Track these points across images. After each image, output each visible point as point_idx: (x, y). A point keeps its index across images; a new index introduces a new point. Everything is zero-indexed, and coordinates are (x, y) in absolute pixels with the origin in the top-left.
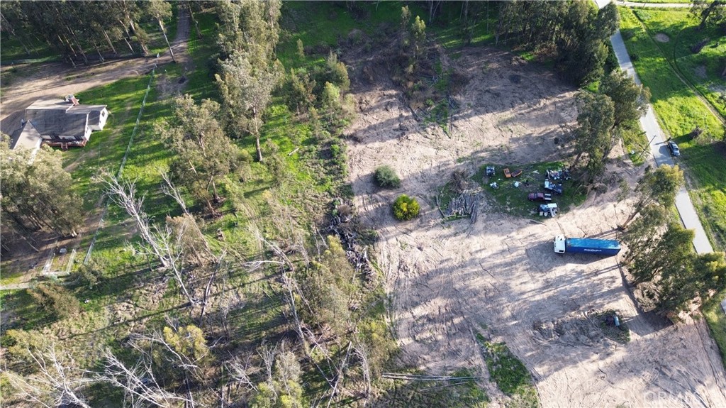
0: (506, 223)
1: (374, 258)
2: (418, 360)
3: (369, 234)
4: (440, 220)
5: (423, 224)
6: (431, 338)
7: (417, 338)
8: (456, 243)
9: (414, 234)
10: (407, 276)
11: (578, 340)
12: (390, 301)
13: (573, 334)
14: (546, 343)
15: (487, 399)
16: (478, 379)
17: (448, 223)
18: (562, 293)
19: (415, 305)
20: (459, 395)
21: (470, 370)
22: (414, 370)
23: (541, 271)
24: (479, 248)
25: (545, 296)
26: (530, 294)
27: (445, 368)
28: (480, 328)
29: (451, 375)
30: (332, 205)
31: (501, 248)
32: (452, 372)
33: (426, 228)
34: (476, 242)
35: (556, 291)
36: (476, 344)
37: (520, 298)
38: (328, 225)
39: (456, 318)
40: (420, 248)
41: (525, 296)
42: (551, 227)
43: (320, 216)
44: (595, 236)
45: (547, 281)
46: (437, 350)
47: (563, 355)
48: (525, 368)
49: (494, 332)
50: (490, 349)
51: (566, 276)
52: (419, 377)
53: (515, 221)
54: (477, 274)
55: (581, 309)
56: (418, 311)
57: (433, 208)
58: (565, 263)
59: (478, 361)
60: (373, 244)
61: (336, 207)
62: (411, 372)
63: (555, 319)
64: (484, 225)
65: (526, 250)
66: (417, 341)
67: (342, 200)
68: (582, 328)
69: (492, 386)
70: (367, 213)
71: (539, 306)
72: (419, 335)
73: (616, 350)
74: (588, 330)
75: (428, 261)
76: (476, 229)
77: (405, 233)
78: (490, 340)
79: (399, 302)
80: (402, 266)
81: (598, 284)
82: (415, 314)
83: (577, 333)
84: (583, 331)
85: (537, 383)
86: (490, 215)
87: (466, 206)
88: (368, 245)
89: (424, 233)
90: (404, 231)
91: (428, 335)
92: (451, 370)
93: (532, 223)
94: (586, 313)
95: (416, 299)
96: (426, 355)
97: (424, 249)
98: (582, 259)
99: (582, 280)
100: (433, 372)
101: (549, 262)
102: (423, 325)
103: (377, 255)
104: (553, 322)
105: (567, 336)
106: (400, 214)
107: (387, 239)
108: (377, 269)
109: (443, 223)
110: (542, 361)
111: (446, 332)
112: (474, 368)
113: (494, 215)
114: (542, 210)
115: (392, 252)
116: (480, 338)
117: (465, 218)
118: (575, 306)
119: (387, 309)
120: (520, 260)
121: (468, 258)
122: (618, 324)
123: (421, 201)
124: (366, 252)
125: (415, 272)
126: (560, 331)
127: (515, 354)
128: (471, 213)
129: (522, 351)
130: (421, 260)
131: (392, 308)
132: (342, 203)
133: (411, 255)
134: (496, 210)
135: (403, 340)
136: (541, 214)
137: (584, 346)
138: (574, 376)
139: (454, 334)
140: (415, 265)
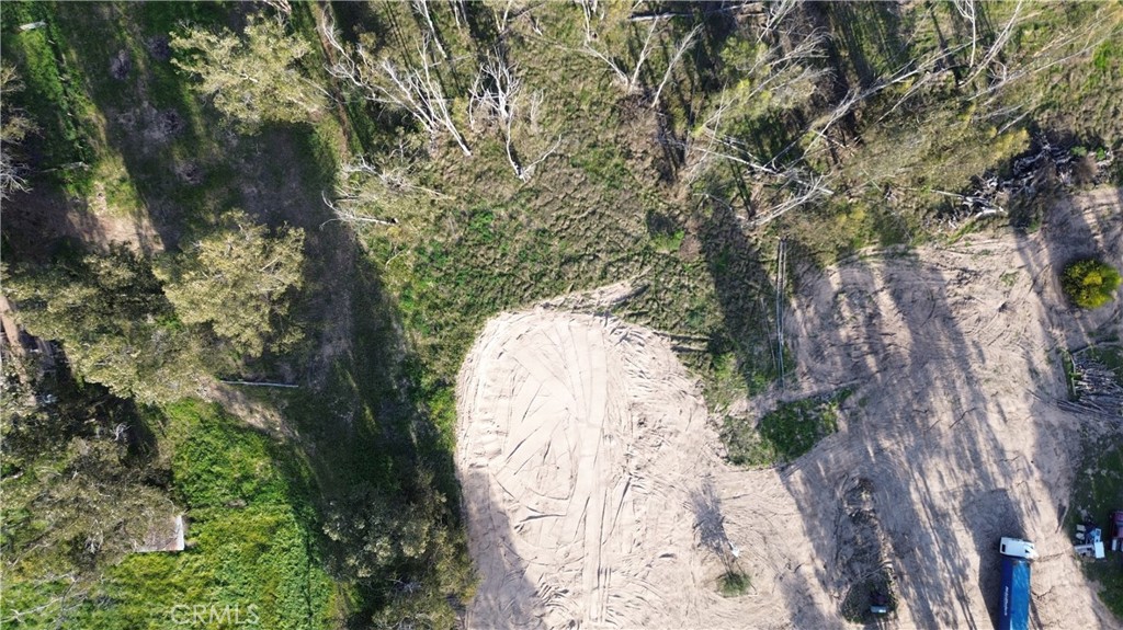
0: (1059, 462)
1: (983, 228)
2: (806, 296)
3: (1034, 216)
4: (1063, 345)
5: (1054, 316)
6: (842, 318)
7: (842, 297)
8: (1016, 370)
9: (1033, 297)
10: (949, 283)
11: (845, 543)
12: (904, 254)
13: (854, 538)
14: (838, 494)
15: (752, 394)
16: (780, 385)
17: (1059, 361)
18: (924, 536)
19: (897, 296)
20: (756, 353)
21: (794, 374)
22: (791, 290)
23: (963, 510)
24: (1005, 409)
25: (919, 507)
26: (921, 485)
27: (795, 337)
28: (860, 395)
29: (786, 344)
30: (1096, 143)
31: (1008, 447)
32: (790, 346)
33: (1047, 321)
34: (1018, 406)
35: (928, 525)
36: (833, 387)
37: (915, 465)
38: (1050, 141)
39: (877, 360)
40: (1004, 306)
41: (917, 475)
42: (1052, 540)
43: (1072, 124)
44: (1035, 611)
45: (945, 515)
46: (822, 328)
47: (820, 516)
48: (799, 456)
49: (854, 418)
50: (827, 407)
51: (956, 549)
52: (781, 297)
53: (1063, 480)
54: (956, 401)
55: (898, 561)
56: (885, 301)
57: (1090, 334)
58: (980, 552)
59: (808, 387)
60: (1012, 224)
61: (1092, 154)
62: (788, 285)
63: (879, 515)
64: (1056, 424)
65: (1004, 490)
66: (836, 296)
67: (1107, 163)
68: (865, 553)
69: (771, 404)
70: (1078, 212)
71: (900, 494)
72: (846, 300)
73: (831, 597)
74: (862, 561)
75: (979, 320)
76: (1046, 409)
77: (1035, 281)
78: (841, 408)
79: (901, 269)
80: (968, 276)
81: (942, 597)
82: (881, 294)
83: (856, 543)
84: (860, 554)
85: (777, 471)
86: (1078, 436)
87: (1097, 394)
88: (1009, 216)
89: (1035, 315)
90: (1040, 281)
91: (847, 314)
92: (793, 346)
93: (1061, 510)
94: (890, 566)
95: (907, 296)
96: (815, 308)
97: (1003, 315)
98: (989, 580)
99: (949, 572)
100: (789, 318)
101: (982, 525)
102: (863, 307)
103: (990, 232)
104: (873, 511)
105: (852, 528)
106: (1077, 271)
107: (1020, 250)
108: (962, 232)
109: (1058, 351)
110: (811, 483)
111: (852, 342)
112: (796, 380)
113: (1077, 443)
114: (1088, 531)
115: (995, 258)
116: (843, 395)
117: (1071, 390)
118: (901, 551)
119: (888, 250)
120: (984, 477)
121: (986, 389)
122: (874, 610)
123: (1107, 313)
124: (994, 211)
125: (957, 298)
126: (858, 518)
127: (821, 444)
128: (1081, 404)
129: (824, 455)
130: (981, 308)
131: (890, 258)
132: (1101, 164)
133: (991, 290)
134: (1087, 448)
135: (837, 275)
136: (1081, 528)
137: (835, 550)
138: (790, 526)
139: (849, 355)
140: (970, 298)
